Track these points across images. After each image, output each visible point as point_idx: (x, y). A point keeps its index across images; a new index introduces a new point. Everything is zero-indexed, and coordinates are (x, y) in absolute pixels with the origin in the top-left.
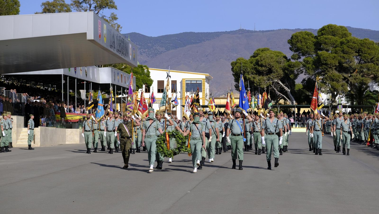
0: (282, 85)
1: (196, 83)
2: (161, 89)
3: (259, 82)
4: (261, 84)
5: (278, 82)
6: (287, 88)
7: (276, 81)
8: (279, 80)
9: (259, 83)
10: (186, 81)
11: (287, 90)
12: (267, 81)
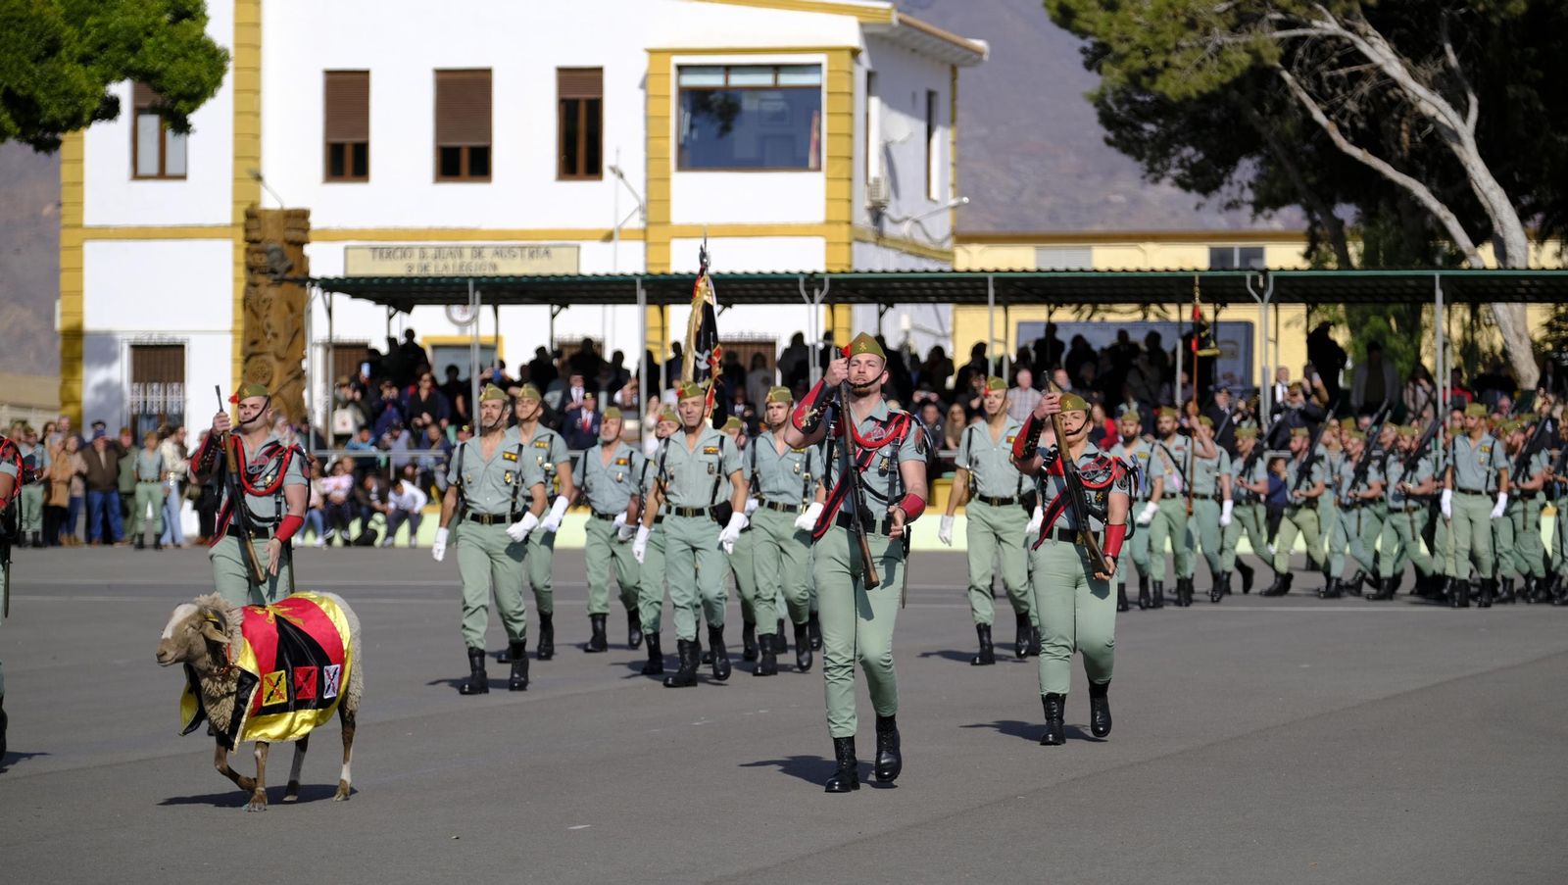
0: (1396, 69)
1: (776, 88)
2: (465, 143)
3: (1149, 43)
4: (1166, 65)
5: (1353, 44)
6: (1441, 102)
7: (1331, 26)
8: (1364, 26)
9: (1147, 55)
10: (681, 68)
11: (1441, 118)
12: (1220, 36)
